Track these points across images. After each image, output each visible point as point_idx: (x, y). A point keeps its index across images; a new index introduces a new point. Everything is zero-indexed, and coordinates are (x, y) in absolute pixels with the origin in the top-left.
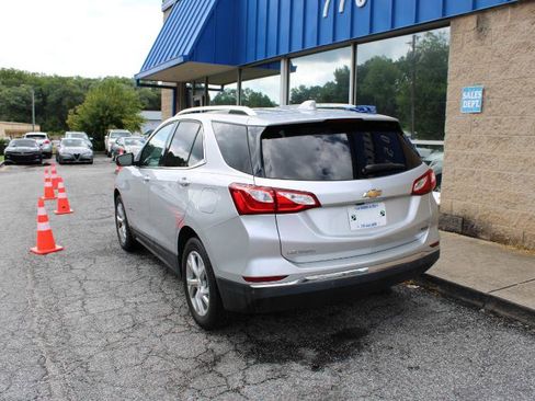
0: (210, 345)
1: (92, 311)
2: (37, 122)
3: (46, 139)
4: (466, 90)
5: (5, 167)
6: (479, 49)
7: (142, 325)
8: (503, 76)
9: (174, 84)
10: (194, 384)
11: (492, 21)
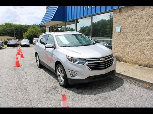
0: (55, 85)
1: (28, 78)
2: (15, 37)
3: (18, 41)
4: (117, 27)
5: (7, 48)
6: (120, 17)
7: (40, 81)
8: (125, 23)
9: (49, 26)
10: (50, 92)
11: (123, 10)
